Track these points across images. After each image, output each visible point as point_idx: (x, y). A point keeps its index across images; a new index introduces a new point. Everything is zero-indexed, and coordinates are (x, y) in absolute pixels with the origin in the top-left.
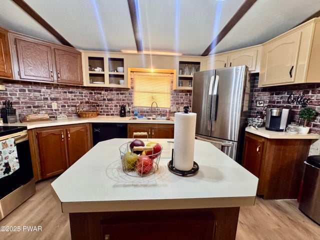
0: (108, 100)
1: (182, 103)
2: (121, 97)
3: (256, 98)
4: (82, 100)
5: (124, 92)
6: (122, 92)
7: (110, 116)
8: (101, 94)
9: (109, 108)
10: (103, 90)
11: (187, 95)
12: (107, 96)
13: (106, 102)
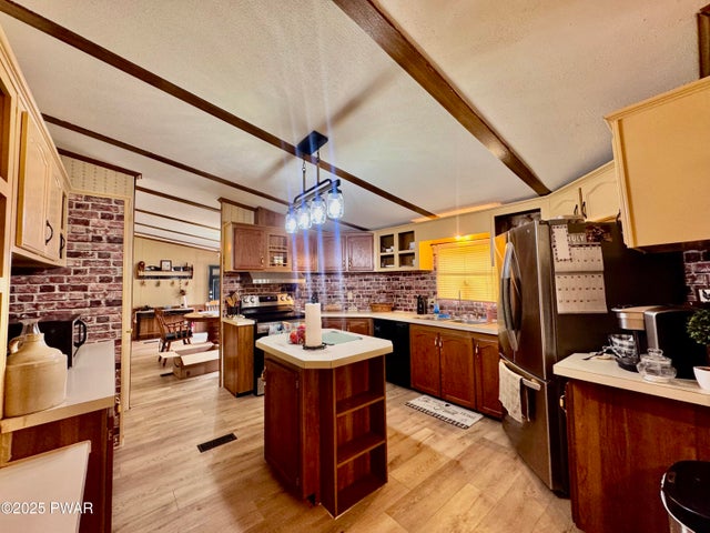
0: (407, 288)
2: (421, 283)
3: (694, 278)
5: (425, 276)
6: (422, 276)
7: (408, 312)
8: (398, 279)
9: (407, 299)
12: (405, 283)
13: (404, 291)
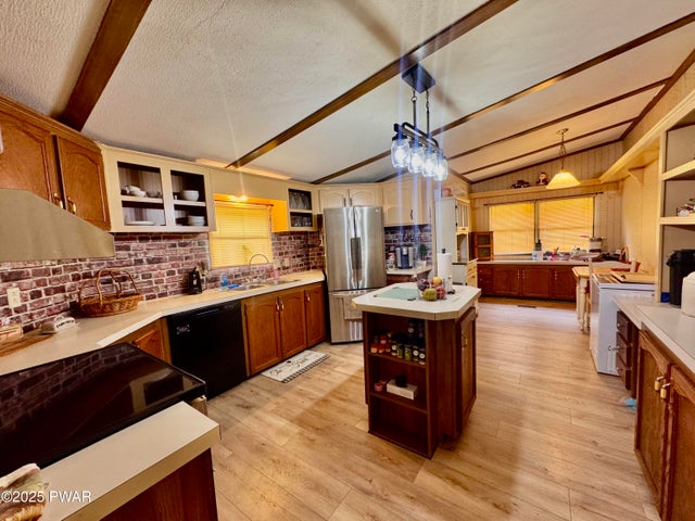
0: (150, 262)
1: (287, 253)
2: (181, 251)
4: (76, 269)
5: (188, 241)
6: (182, 241)
7: (158, 299)
8: (128, 248)
9: (153, 280)
10: (135, 239)
11: (290, 239)
12: (146, 253)
13: (146, 266)
